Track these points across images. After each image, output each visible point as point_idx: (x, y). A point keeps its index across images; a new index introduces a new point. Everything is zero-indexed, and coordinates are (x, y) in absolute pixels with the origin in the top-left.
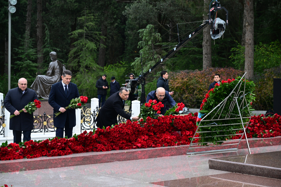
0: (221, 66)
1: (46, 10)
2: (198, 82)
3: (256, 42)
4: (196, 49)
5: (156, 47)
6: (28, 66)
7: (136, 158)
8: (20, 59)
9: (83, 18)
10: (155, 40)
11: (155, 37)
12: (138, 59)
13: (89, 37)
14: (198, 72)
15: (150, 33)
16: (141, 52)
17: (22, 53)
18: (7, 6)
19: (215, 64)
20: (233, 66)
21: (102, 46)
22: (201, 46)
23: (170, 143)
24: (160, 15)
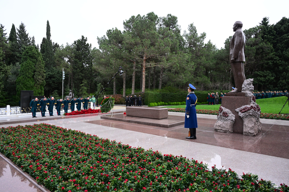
0: (117, 94)
3: (126, 88)
8: (66, 92)
10: (102, 87)
13: (85, 86)
15: (100, 85)
16: (98, 90)
17: (66, 90)
18: (62, 78)
20: (120, 94)
21: (88, 88)
22: (113, 89)
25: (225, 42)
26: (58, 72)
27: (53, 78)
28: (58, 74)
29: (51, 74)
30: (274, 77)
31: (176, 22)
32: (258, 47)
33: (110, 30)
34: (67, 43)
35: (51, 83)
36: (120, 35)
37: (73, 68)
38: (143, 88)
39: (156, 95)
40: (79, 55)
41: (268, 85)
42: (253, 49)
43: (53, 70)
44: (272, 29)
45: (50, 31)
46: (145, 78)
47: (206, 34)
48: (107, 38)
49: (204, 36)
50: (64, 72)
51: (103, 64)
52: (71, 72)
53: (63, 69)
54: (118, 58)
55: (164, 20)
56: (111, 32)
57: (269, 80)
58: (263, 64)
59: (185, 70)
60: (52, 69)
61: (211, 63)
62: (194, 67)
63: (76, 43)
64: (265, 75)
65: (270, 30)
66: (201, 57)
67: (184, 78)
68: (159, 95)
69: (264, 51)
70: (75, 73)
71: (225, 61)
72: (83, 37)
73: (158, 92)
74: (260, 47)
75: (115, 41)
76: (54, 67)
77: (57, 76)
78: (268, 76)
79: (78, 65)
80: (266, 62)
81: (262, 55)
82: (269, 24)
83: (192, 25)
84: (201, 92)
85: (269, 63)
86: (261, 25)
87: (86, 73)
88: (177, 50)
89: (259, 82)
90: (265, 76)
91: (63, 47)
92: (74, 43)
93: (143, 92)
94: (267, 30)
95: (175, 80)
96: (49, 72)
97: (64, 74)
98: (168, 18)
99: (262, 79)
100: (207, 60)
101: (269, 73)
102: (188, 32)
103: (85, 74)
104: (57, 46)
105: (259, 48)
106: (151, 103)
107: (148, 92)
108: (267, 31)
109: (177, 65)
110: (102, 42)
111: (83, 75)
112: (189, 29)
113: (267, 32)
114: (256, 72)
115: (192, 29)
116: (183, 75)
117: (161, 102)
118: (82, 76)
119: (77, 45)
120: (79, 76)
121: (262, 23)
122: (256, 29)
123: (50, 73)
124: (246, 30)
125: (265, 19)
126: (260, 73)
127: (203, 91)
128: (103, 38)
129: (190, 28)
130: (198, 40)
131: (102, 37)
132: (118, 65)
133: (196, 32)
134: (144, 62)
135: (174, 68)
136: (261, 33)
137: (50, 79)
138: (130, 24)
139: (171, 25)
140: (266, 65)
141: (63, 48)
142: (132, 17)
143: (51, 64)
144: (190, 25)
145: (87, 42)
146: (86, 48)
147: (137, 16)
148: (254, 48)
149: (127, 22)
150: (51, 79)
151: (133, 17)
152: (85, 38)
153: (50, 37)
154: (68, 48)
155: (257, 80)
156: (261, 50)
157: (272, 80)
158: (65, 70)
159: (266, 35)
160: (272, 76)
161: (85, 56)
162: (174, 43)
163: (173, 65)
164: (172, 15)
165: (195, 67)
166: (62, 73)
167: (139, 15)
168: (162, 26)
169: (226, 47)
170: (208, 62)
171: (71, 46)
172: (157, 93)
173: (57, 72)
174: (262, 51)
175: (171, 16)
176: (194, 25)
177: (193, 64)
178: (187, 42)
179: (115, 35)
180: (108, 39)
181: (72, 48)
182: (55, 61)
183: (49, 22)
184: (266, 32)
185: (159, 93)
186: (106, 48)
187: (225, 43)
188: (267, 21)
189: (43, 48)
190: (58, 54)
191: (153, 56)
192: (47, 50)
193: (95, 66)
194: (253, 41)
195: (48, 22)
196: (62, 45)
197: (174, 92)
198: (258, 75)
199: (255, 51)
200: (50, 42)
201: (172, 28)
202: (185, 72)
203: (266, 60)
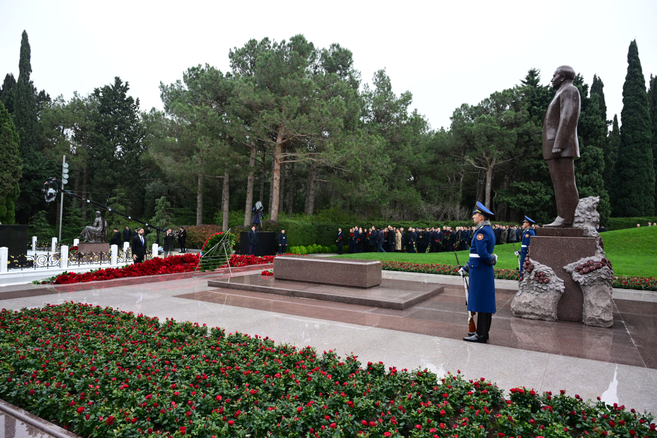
0: (207, 223)
1: (89, 183)
2: (194, 233)
3: (230, 210)
4: (193, 213)
5: (167, 210)
6: (75, 220)
7: (158, 281)
8: (69, 215)
9: (117, 190)
10: (167, 206)
11: (166, 205)
12: (154, 218)
13: (121, 202)
14: (194, 227)
15: (163, 201)
16: (157, 213)
17: (71, 211)
18: (61, 179)
19: (204, 222)
20: (215, 224)
21: (130, 208)
22: (196, 211)
23: (180, 271)
24: (169, 191)
25: (452, 116)
26: (51, 164)
27: (35, 179)
28: (48, 169)
29: (32, 168)
30: (550, 196)
31: (350, 63)
32: (520, 130)
33: (194, 69)
34: (75, 93)
35: (30, 193)
36: (221, 83)
37: (89, 157)
38: (273, 211)
39: (305, 229)
40: (106, 125)
41: (539, 212)
42: (511, 134)
43: (37, 158)
44: (547, 94)
45: (29, 57)
46: (278, 188)
47: (411, 95)
48: (186, 88)
49: (407, 98)
50: (65, 165)
51: (173, 150)
52: (85, 166)
53: (64, 156)
54: (218, 137)
55: (324, 55)
56: (197, 74)
57: (540, 202)
58: (529, 167)
59: (370, 172)
60: (32, 157)
61: (423, 160)
62: (390, 166)
63: (101, 94)
64: (534, 191)
65: (543, 97)
66: (403, 145)
67: (370, 190)
68: (310, 228)
69: (532, 140)
70: (96, 169)
71: (451, 156)
72: (118, 80)
73: (307, 221)
74: (524, 131)
75: (209, 95)
76: (36, 150)
77: (45, 174)
78: (539, 194)
79: (105, 149)
80: (535, 162)
81: (528, 147)
82: (539, 84)
83: (381, 74)
84: (404, 223)
85: (541, 165)
86: (525, 85)
87: (124, 169)
88: (354, 126)
89: (521, 205)
90: (533, 194)
91: (63, 101)
92: (93, 95)
93: (273, 222)
94: (539, 96)
95: (349, 194)
96: (25, 162)
97: (66, 171)
98: (333, 54)
99: (528, 198)
100: (415, 154)
101: (541, 187)
102: (373, 88)
103: (121, 173)
104: (44, 97)
105: (522, 134)
106: (294, 248)
107: (288, 220)
108: (537, 97)
109: (358, 161)
110: (171, 96)
111: (117, 174)
112: (375, 81)
113: (538, 101)
114: (515, 184)
115: (383, 82)
116: (368, 184)
117: (315, 245)
118: (114, 178)
119: (102, 100)
120: (106, 175)
121: (526, 81)
122: (517, 93)
123: (28, 166)
124: (496, 92)
125: (532, 73)
126: (522, 185)
127: (407, 222)
128: (176, 88)
129: (378, 80)
130: (394, 107)
131: (172, 85)
132: (216, 153)
133: (389, 88)
134: (279, 149)
135: (349, 167)
136: (527, 101)
137: (27, 181)
138: (245, 58)
139: (339, 69)
140: (535, 168)
141: (64, 105)
142: (250, 41)
143: (30, 142)
144: (377, 73)
145: (128, 95)
146: (127, 108)
147: (263, 41)
148: (514, 131)
149: (236, 52)
150: (30, 180)
151: (253, 42)
152: (124, 84)
153: (29, 74)
154: (77, 105)
155: (518, 200)
156: (526, 138)
157: (547, 202)
158: (67, 160)
159: (535, 107)
160: (547, 194)
161: (124, 128)
162: (350, 109)
163: (348, 159)
164: (342, 46)
165: (393, 166)
166: (62, 166)
167: (266, 39)
168: (319, 69)
169: (453, 126)
170: (418, 158)
171: (86, 100)
172: (306, 223)
173: (47, 163)
174: (528, 139)
175: (340, 50)
176: (387, 74)
177: (389, 160)
178: (371, 110)
179: (209, 82)
180: (188, 90)
181: (87, 105)
182: (42, 137)
183: (27, 36)
184: (535, 100)
185: (310, 224)
186: (186, 110)
187: (451, 118)
188: (536, 78)
189: (9, 100)
190: (48, 119)
191: (299, 137)
192: (20, 106)
193: (153, 154)
194: (511, 118)
195: (25, 35)
196: (59, 97)
197: (344, 222)
198: (518, 190)
199: (515, 139)
200: (29, 87)
201: (340, 75)
202: (371, 177)
203: (535, 159)
